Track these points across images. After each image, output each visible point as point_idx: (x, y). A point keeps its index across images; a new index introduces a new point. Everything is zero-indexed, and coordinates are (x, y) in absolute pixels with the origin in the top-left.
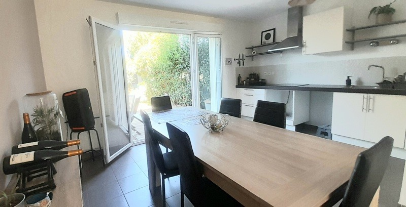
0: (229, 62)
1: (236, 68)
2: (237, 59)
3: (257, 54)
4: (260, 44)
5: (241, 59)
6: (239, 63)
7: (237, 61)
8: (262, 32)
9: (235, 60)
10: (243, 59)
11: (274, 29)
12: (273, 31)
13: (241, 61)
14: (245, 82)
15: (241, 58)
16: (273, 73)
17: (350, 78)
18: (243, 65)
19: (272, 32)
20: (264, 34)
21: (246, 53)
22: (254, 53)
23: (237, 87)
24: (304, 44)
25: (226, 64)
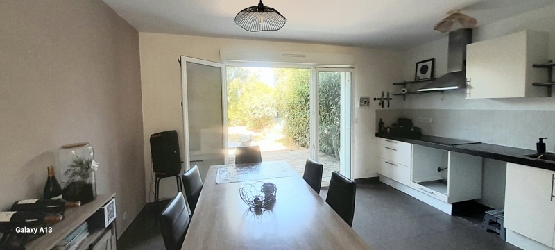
0: (365, 102)
1: (377, 111)
2: (378, 99)
3: (409, 93)
4: (413, 80)
5: (385, 99)
6: (382, 104)
7: (379, 101)
8: (417, 63)
9: (375, 99)
10: (388, 99)
11: (433, 60)
12: (431, 62)
13: (386, 102)
14: (388, 130)
15: (385, 96)
16: (431, 120)
17: (544, 141)
18: (389, 106)
19: (429, 64)
20: (420, 66)
21: (392, 90)
22: (404, 91)
23: (377, 135)
24: (468, 83)
25: (361, 105)
